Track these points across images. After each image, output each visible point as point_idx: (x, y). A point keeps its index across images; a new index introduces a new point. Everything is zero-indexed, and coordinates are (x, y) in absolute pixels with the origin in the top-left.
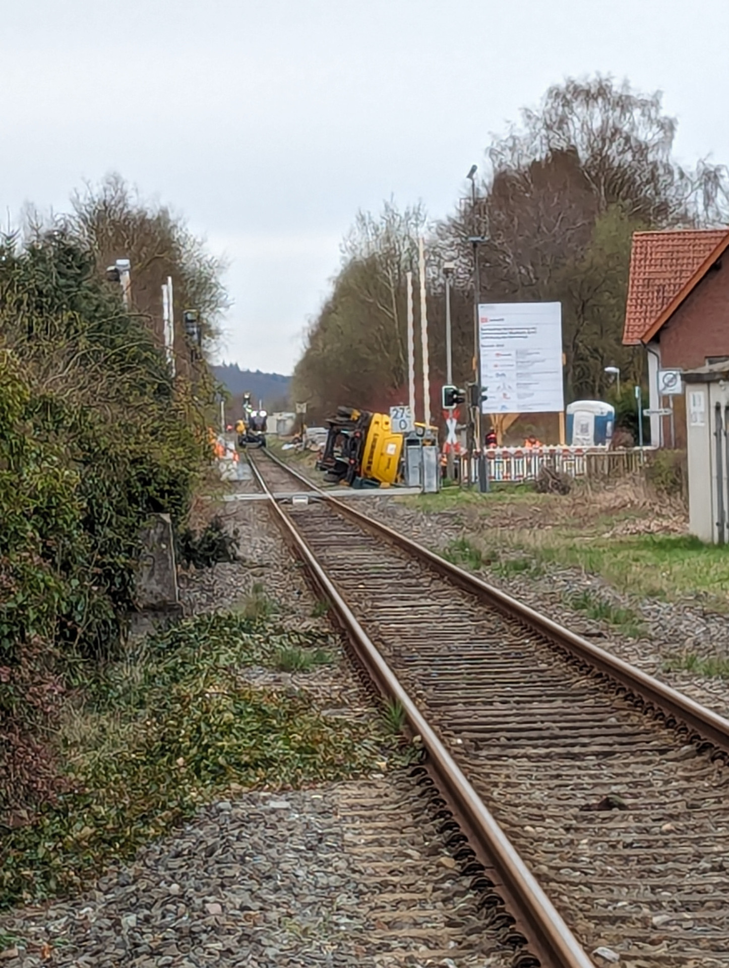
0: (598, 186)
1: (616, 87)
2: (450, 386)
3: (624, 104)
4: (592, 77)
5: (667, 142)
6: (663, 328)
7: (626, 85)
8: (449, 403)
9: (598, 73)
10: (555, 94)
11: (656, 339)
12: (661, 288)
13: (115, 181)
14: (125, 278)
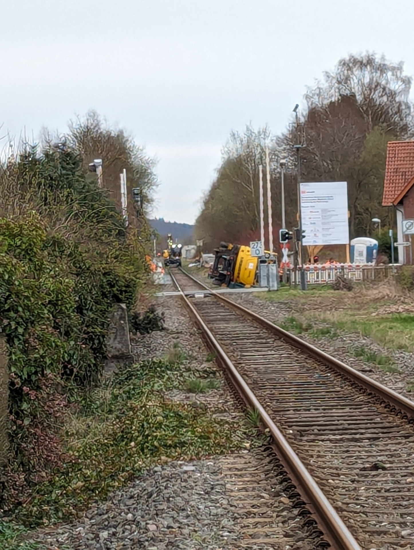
0: (368, 115)
1: (378, 59)
2: (284, 230)
3: (382, 69)
4: (364, 54)
5: (406, 90)
6: (405, 196)
7: (383, 58)
8: (284, 240)
9: (367, 52)
10: (343, 63)
11: (401, 203)
12: (404, 174)
13: (93, 115)
14: (99, 170)
